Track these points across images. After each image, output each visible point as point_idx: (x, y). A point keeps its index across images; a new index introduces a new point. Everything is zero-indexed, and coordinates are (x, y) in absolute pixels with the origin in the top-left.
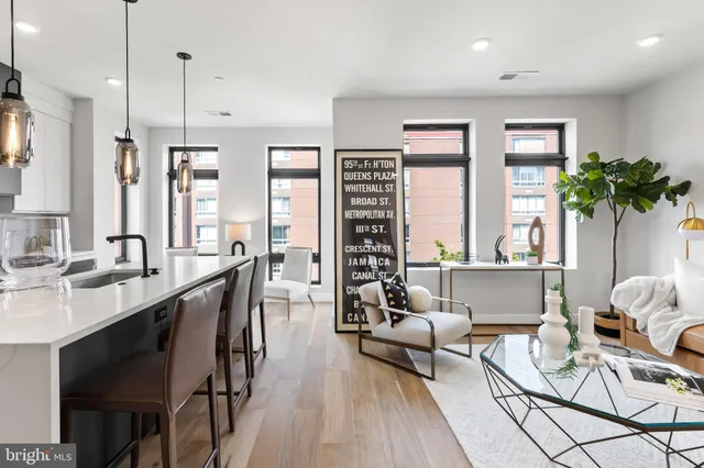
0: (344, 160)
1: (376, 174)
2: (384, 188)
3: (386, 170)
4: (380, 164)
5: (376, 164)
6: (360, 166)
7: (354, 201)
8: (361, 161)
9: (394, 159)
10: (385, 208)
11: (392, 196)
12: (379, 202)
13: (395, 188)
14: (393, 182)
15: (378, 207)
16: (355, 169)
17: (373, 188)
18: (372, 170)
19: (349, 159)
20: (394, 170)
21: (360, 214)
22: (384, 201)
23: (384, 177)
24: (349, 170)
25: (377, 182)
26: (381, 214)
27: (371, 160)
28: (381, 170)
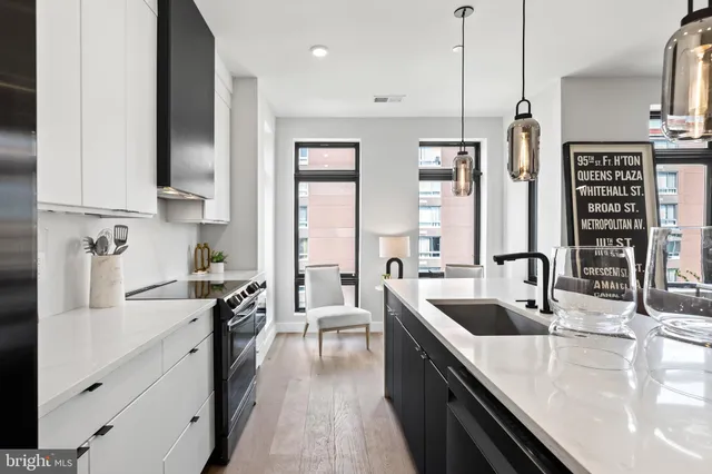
0: (576, 155)
1: (618, 174)
2: (629, 191)
3: (631, 168)
4: (622, 161)
5: (617, 161)
6: (598, 163)
7: (592, 208)
8: (598, 156)
9: (640, 154)
10: (631, 216)
11: (640, 201)
12: (623, 208)
13: (642, 191)
14: (641, 183)
15: (623, 215)
16: (591, 167)
17: (615, 191)
18: (613, 168)
19: (583, 154)
20: (640, 168)
21: (600, 224)
22: (630, 207)
23: (628, 177)
24: (583, 168)
25: (619, 183)
26: (627, 224)
27: (611, 156)
28: (624, 168)
